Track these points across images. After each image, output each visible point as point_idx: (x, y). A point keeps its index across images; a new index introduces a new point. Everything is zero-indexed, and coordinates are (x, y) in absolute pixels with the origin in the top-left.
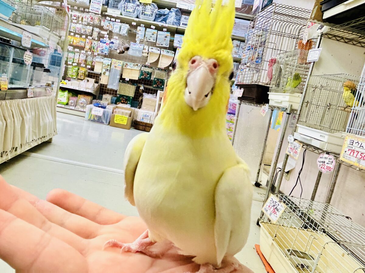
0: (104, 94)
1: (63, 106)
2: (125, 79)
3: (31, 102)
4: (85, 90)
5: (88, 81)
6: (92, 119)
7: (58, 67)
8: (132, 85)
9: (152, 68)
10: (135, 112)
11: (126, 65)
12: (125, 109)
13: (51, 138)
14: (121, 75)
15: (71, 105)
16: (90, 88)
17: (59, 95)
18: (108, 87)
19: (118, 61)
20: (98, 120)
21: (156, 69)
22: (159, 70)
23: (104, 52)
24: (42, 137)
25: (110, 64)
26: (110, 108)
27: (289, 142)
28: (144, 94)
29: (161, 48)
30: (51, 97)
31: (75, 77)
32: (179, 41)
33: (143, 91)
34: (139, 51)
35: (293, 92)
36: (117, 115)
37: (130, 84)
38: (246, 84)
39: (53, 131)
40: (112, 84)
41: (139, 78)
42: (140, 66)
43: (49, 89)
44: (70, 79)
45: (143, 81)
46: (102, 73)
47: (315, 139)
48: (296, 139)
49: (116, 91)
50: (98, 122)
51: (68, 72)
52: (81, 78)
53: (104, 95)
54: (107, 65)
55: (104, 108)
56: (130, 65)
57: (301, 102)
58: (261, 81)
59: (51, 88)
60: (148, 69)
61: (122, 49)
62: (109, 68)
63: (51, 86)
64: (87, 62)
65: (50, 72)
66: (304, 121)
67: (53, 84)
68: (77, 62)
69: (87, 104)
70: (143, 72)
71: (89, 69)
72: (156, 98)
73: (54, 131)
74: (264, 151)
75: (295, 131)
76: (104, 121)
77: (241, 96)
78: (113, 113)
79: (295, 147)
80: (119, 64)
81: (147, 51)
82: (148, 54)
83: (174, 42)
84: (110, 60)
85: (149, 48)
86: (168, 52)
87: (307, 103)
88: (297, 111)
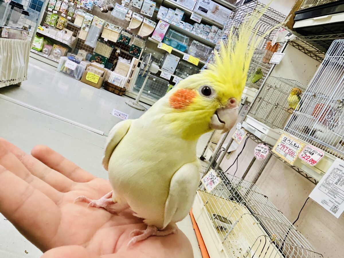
0: (81, 49)
1: (37, 52)
2: (104, 39)
3: (4, 42)
4: (61, 41)
5: (66, 32)
6: (64, 71)
8: (109, 46)
9: (132, 34)
10: (108, 73)
11: (107, 25)
12: (99, 68)
14: (101, 34)
15: (45, 53)
16: (67, 40)
17: (34, 41)
18: (85, 43)
19: (100, 19)
20: (70, 73)
21: (135, 36)
22: (138, 37)
23: (87, 6)
24: (12, 80)
25: (91, 20)
26: (84, 64)
27: (236, 129)
28: (119, 57)
29: (145, 16)
31: (53, 26)
32: (163, 14)
33: (119, 55)
34: (123, 14)
35: (251, 86)
36: (89, 73)
37: (108, 45)
39: (24, 76)
40: (90, 41)
41: (117, 40)
42: (120, 29)
43: (25, 32)
44: (47, 26)
45: (121, 44)
46: (82, 28)
47: (258, 130)
48: (243, 127)
49: (93, 49)
50: (69, 75)
51: (46, 18)
52: (59, 28)
54: (88, 20)
55: (78, 63)
56: (111, 26)
57: (255, 96)
59: (27, 33)
60: (128, 34)
61: (106, 8)
62: (89, 24)
64: (69, 13)
65: (29, 15)
66: (254, 113)
68: (58, 10)
69: (62, 56)
71: (69, 20)
72: (130, 64)
73: (25, 76)
75: (244, 121)
76: (76, 75)
78: (86, 70)
79: (240, 133)
80: (100, 22)
81: (130, 16)
82: (131, 19)
83: (158, 13)
84: (92, 17)
85: (133, 13)
86: (151, 22)
87: (260, 98)
88: (250, 103)
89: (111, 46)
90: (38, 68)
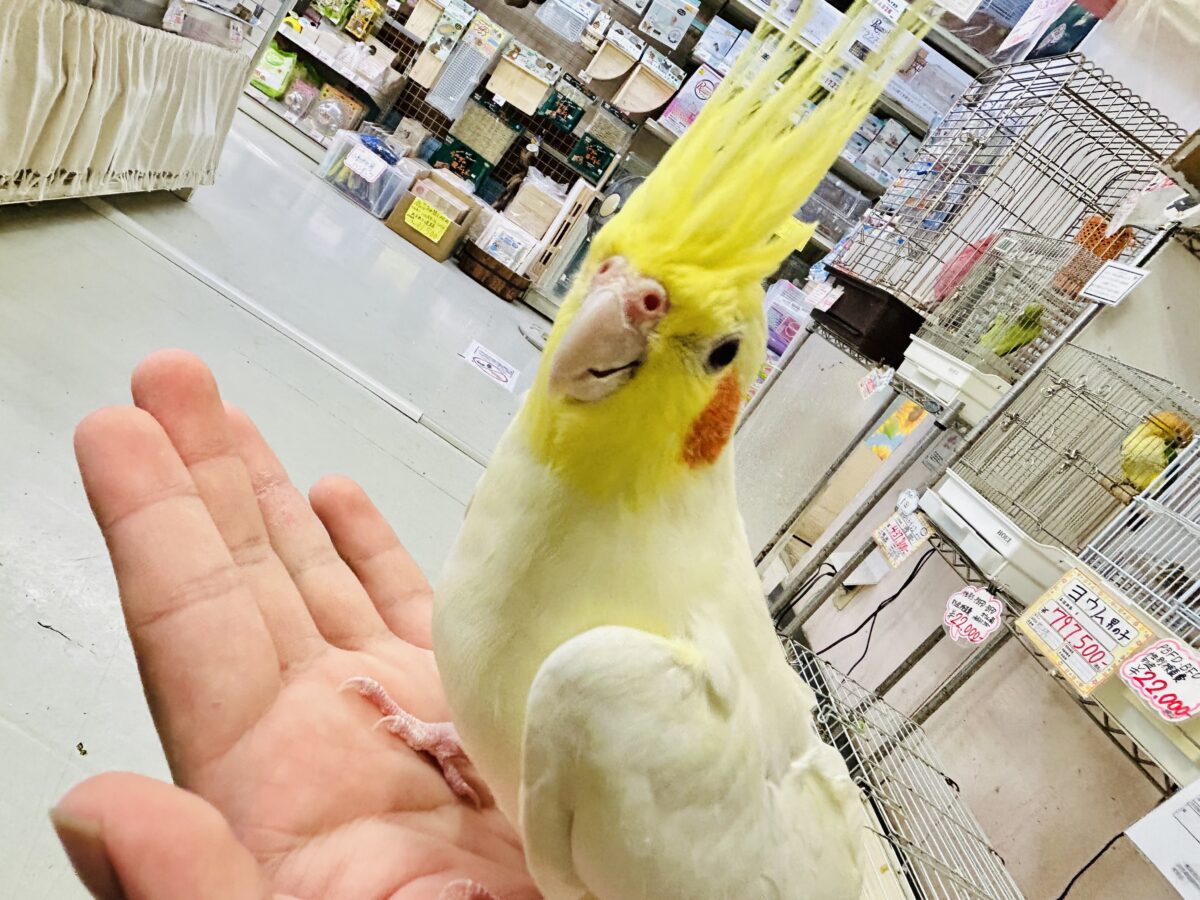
0: (408, 117)
1: (265, 99)
2: (493, 95)
3: (167, 47)
4: (351, 78)
5: (373, 50)
6: (340, 179)
8: (507, 124)
9: (591, 98)
10: (481, 215)
11: (513, 52)
12: (454, 190)
13: (189, 186)
14: (486, 78)
15: (290, 109)
16: (370, 77)
17: (263, 60)
18: (429, 99)
19: (495, 26)
20: (357, 191)
21: (603, 105)
22: (613, 113)
24: (164, 173)
25: (464, 24)
26: (409, 169)
27: (896, 509)
28: (532, 169)
29: (650, 41)
30: (236, 56)
31: (336, 21)
32: (716, 44)
33: (533, 161)
34: (577, 22)
35: (988, 368)
36: (419, 202)
37: (501, 119)
38: (860, 278)
39: (205, 170)
40: (446, 95)
41: (537, 110)
42: (556, 73)
43: (239, 25)
44: (317, 18)
45: (546, 125)
46: (428, 46)
47: (978, 533)
48: (924, 509)
49: (449, 124)
50: (353, 196)
52: (354, 33)
53: (405, 118)
54: (454, 22)
55: (389, 163)
56: (528, 58)
57: (995, 407)
58: (909, 290)
59: (247, 29)
60: (578, 95)
62: (455, 38)
63: (248, 21)
66: (976, 468)
67: (259, 13)
69: (343, 127)
70: (561, 97)
71: (392, 13)
72: (563, 198)
73: (208, 172)
74: (811, 499)
75: (931, 486)
76: (375, 200)
77: (825, 308)
78: (410, 190)
79: (907, 529)
80: (494, 37)
81: (599, 32)
82: (600, 43)
83: (701, 41)
84: (470, 13)
85: (611, 24)
86: (667, 67)
87: (1012, 418)
88: (970, 428)
89: (511, 124)
90: (258, 152)
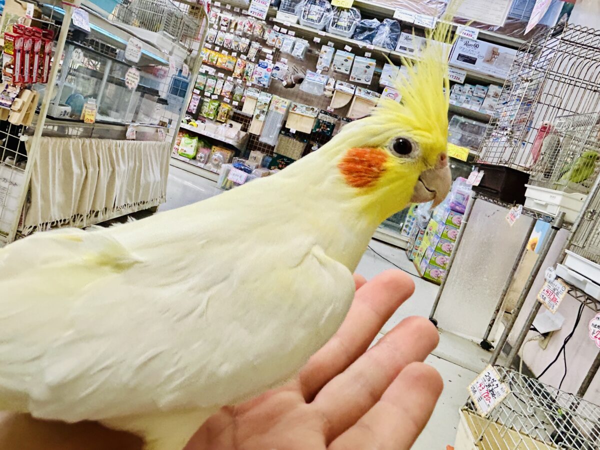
0: (254, 150)
1: (188, 160)
2: (289, 129)
3: (130, 146)
4: (223, 141)
5: (231, 126)
6: (227, 187)
7: (181, 99)
8: (299, 141)
9: (336, 118)
11: (294, 108)
14: (285, 123)
15: (200, 161)
16: (232, 137)
17: (182, 142)
18: (261, 139)
19: (282, 99)
21: (343, 119)
22: (348, 121)
23: (261, 82)
24: (141, 202)
25: (268, 102)
26: (258, 173)
29: (357, 84)
30: (163, 143)
31: (212, 118)
34: (320, 86)
35: (571, 190)
37: (297, 139)
38: (493, 164)
40: (268, 136)
41: (312, 130)
42: (316, 111)
43: (162, 130)
44: (204, 119)
45: (318, 136)
46: (254, 116)
47: (593, 281)
48: (559, 275)
49: (273, 148)
51: (202, 108)
52: (221, 120)
53: (252, 151)
54: (263, 103)
55: (248, 173)
56: (301, 108)
57: (582, 210)
58: (517, 162)
59: (166, 130)
60: (329, 118)
61: (291, 80)
62: (266, 110)
63: (166, 127)
64: (235, 96)
65: (167, 104)
66: (581, 245)
67: (170, 123)
68: (219, 94)
69: (225, 163)
70: (321, 121)
71: (236, 107)
73: (162, 197)
74: (507, 289)
75: (561, 263)
77: (477, 184)
79: (554, 290)
80: (283, 104)
81: (331, 87)
82: (333, 92)
83: (381, 77)
84: (270, 97)
85: (336, 82)
86: (369, 93)
87: (591, 213)
88: (572, 224)
89: (301, 140)
90: (190, 184)
